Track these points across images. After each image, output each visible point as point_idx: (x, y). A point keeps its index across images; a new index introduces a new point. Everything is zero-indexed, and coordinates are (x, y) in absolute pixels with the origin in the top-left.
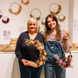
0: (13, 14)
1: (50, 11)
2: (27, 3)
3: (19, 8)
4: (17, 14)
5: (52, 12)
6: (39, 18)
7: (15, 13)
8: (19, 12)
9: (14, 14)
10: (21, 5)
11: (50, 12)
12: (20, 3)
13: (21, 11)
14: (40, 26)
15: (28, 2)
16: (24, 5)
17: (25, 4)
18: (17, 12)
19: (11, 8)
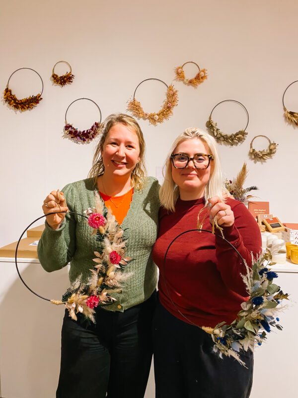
0: (145, 119)
1: (285, 109)
2: (199, 78)
3: (165, 98)
4: (160, 120)
5: (292, 113)
6: (243, 133)
7: (151, 118)
8: (167, 110)
9: (147, 121)
10: (175, 88)
11: (283, 112)
12: (170, 78)
13: (174, 110)
14: (247, 168)
15: (202, 74)
16: (186, 86)
17: (191, 82)
18: (157, 112)
19: (138, 99)
